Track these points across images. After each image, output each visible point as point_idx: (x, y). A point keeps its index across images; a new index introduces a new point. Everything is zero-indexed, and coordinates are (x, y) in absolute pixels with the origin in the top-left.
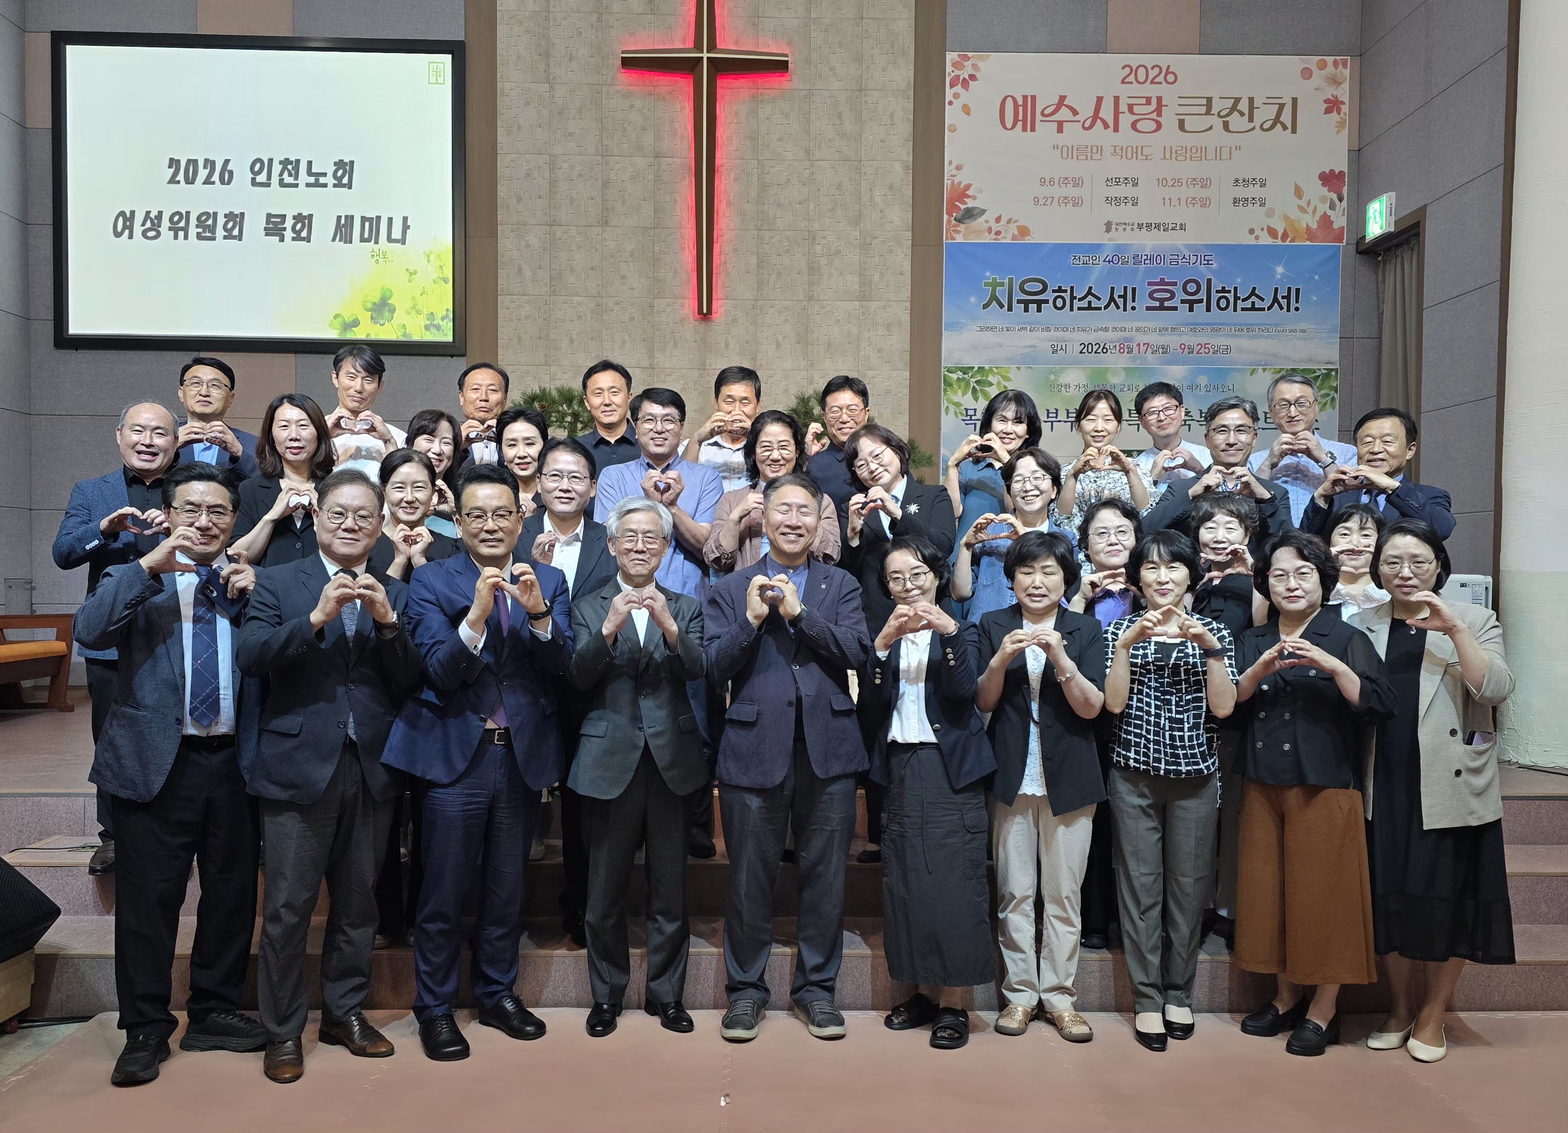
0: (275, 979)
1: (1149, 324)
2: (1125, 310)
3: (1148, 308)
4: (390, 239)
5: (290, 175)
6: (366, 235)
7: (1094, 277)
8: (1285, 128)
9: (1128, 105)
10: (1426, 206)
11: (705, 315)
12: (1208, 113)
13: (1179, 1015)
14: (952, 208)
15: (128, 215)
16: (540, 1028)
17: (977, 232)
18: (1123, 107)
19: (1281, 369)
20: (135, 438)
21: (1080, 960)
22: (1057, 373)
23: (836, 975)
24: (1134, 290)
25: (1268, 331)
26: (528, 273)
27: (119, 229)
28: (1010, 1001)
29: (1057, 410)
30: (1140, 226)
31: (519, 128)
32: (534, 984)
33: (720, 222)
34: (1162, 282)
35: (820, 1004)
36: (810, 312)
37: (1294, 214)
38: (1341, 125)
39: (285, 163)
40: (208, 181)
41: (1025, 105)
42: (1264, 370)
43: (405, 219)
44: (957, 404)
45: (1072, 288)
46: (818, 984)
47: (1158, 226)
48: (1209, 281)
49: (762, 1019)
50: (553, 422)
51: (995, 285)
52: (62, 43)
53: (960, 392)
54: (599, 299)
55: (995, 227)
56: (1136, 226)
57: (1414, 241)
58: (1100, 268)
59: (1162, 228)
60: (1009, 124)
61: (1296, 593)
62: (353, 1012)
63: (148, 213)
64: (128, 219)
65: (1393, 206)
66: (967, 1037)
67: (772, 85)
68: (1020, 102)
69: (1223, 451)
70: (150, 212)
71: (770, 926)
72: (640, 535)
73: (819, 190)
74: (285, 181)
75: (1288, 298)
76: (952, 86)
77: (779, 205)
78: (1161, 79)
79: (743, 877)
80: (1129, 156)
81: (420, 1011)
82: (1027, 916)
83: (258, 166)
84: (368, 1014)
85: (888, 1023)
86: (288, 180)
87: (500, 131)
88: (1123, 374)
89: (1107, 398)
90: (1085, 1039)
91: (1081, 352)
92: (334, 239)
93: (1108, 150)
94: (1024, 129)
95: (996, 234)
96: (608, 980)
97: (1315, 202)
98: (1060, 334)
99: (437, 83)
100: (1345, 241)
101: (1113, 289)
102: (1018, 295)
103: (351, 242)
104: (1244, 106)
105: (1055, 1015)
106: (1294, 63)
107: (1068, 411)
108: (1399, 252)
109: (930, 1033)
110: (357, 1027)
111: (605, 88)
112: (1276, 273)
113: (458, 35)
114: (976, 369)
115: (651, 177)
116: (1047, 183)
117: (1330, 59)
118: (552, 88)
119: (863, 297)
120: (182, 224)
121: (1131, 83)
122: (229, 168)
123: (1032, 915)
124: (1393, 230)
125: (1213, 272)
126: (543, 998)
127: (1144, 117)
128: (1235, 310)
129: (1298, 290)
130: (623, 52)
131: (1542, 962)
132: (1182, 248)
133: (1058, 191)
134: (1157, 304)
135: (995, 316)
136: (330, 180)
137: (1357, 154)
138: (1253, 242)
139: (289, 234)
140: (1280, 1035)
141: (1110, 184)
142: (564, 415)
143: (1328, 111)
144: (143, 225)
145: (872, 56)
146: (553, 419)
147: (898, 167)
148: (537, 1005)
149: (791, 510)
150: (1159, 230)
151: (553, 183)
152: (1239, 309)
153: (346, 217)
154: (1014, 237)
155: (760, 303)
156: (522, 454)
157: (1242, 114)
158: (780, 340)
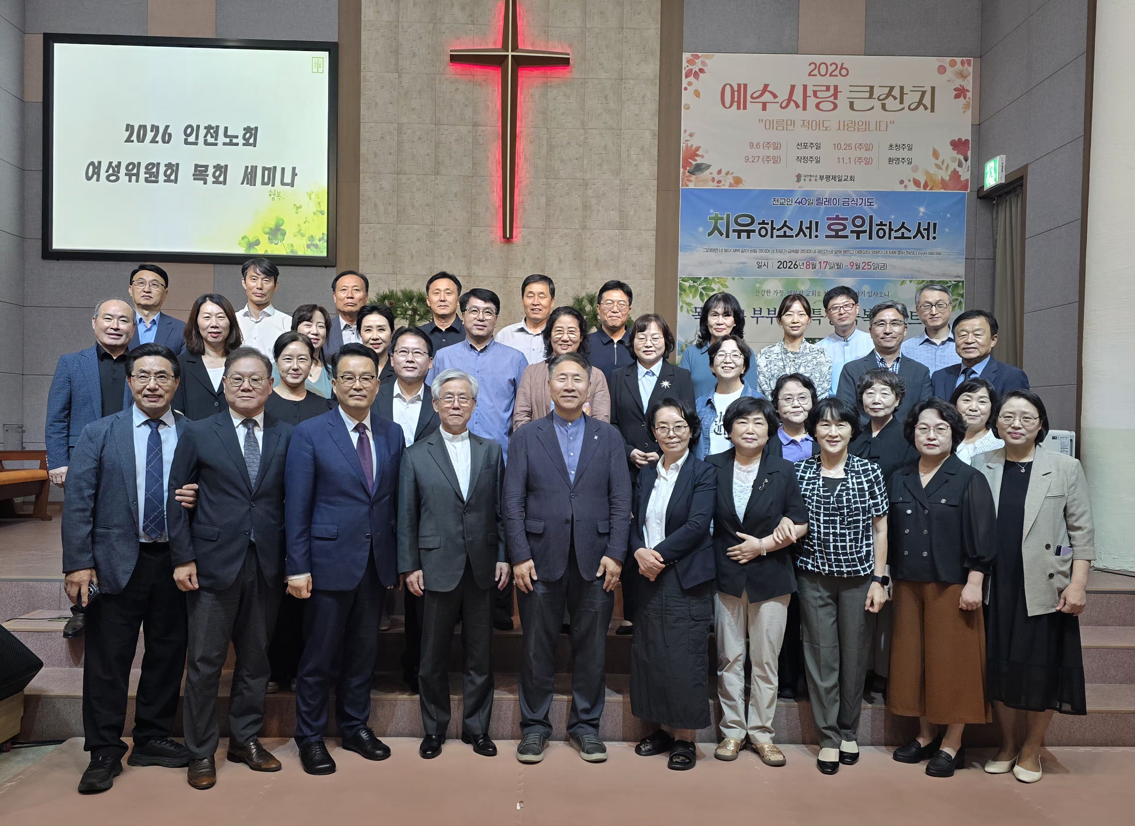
0: (195, 713)
1: (829, 248)
2: (810, 237)
3: (827, 237)
4: (283, 183)
5: (212, 137)
6: (266, 180)
7: (788, 214)
8: (926, 108)
9: (814, 91)
10: (1027, 165)
11: (508, 239)
12: (871, 97)
13: (849, 747)
14: (686, 164)
15: (96, 165)
16: (386, 752)
17: (705, 181)
18: (810, 93)
19: (923, 281)
20: (106, 324)
21: (777, 706)
22: (761, 282)
23: (600, 716)
24: (817, 223)
25: (913, 254)
26: (381, 208)
27: (90, 174)
28: (725, 735)
29: (761, 309)
30: (821, 178)
31: (376, 104)
32: (382, 720)
33: (519, 172)
34: (837, 218)
35: (589, 737)
36: (583, 237)
37: (933, 170)
38: (966, 107)
39: (208, 128)
40: (154, 141)
41: (739, 91)
42: (911, 281)
43: (294, 169)
44: (689, 304)
45: (772, 221)
46: (586, 722)
47: (834, 178)
48: (871, 217)
49: (546, 747)
50: (399, 315)
51: (717, 219)
52: (51, 42)
53: (691, 295)
54: (433, 227)
55: (717, 177)
56: (819, 177)
57: (1019, 190)
58: (792, 208)
59: (837, 179)
60: (728, 104)
61: (933, 442)
62: (252, 739)
63: (111, 163)
64: (96, 167)
65: (1004, 165)
66: (695, 762)
67: (557, 76)
68: (736, 89)
69: (882, 338)
70: (112, 162)
71: (552, 679)
72: (456, 397)
73: (591, 150)
74: (209, 141)
75: (928, 230)
76: (687, 77)
77: (562, 161)
78: (837, 72)
79: (532, 643)
80: (814, 128)
81: (299, 740)
82: (738, 675)
83: (189, 130)
84: (262, 741)
85: (638, 750)
86: (210, 140)
87: (363, 107)
88: (809, 282)
89: (800, 300)
90: (780, 764)
91: (778, 268)
92: (242, 183)
93: (798, 123)
94: (739, 108)
95: (718, 182)
96: (435, 718)
97: (948, 161)
98: (763, 254)
99: (318, 72)
100: (969, 189)
101: (802, 222)
102: (733, 226)
103: (255, 185)
104: (896, 92)
105: (758, 746)
106: (934, 62)
107: (769, 309)
108: (1008, 198)
109: (668, 759)
110: (254, 750)
111: (438, 76)
112: (920, 212)
113: (333, 38)
114: (702, 279)
115: (470, 140)
116: (755, 146)
117: (959, 60)
118: (400, 76)
119: (622, 227)
120: (135, 171)
121: (816, 75)
122: (169, 131)
123: (742, 674)
124: (1004, 182)
125: (873, 211)
126: (389, 730)
127: (824, 100)
128: (890, 238)
129: (935, 224)
130: (451, 51)
131: (1111, 711)
132: (851, 193)
133: (763, 152)
134: (834, 233)
135: (717, 241)
136: (240, 141)
137: (977, 128)
138: (903, 190)
139: (210, 179)
140: (922, 762)
141: (799, 147)
142: (407, 310)
143: (957, 97)
144: (107, 171)
145: (630, 55)
146: (399, 313)
147: (647, 135)
148: (384, 735)
149: (568, 378)
150: (835, 180)
151: (400, 144)
152: (892, 237)
153: (252, 167)
154: (731, 185)
155: (548, 231)
156: (375, 337)
157: (895, 98)
158: (562, 257)
